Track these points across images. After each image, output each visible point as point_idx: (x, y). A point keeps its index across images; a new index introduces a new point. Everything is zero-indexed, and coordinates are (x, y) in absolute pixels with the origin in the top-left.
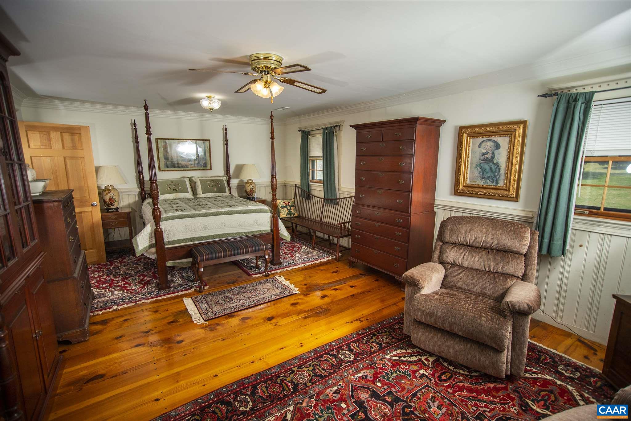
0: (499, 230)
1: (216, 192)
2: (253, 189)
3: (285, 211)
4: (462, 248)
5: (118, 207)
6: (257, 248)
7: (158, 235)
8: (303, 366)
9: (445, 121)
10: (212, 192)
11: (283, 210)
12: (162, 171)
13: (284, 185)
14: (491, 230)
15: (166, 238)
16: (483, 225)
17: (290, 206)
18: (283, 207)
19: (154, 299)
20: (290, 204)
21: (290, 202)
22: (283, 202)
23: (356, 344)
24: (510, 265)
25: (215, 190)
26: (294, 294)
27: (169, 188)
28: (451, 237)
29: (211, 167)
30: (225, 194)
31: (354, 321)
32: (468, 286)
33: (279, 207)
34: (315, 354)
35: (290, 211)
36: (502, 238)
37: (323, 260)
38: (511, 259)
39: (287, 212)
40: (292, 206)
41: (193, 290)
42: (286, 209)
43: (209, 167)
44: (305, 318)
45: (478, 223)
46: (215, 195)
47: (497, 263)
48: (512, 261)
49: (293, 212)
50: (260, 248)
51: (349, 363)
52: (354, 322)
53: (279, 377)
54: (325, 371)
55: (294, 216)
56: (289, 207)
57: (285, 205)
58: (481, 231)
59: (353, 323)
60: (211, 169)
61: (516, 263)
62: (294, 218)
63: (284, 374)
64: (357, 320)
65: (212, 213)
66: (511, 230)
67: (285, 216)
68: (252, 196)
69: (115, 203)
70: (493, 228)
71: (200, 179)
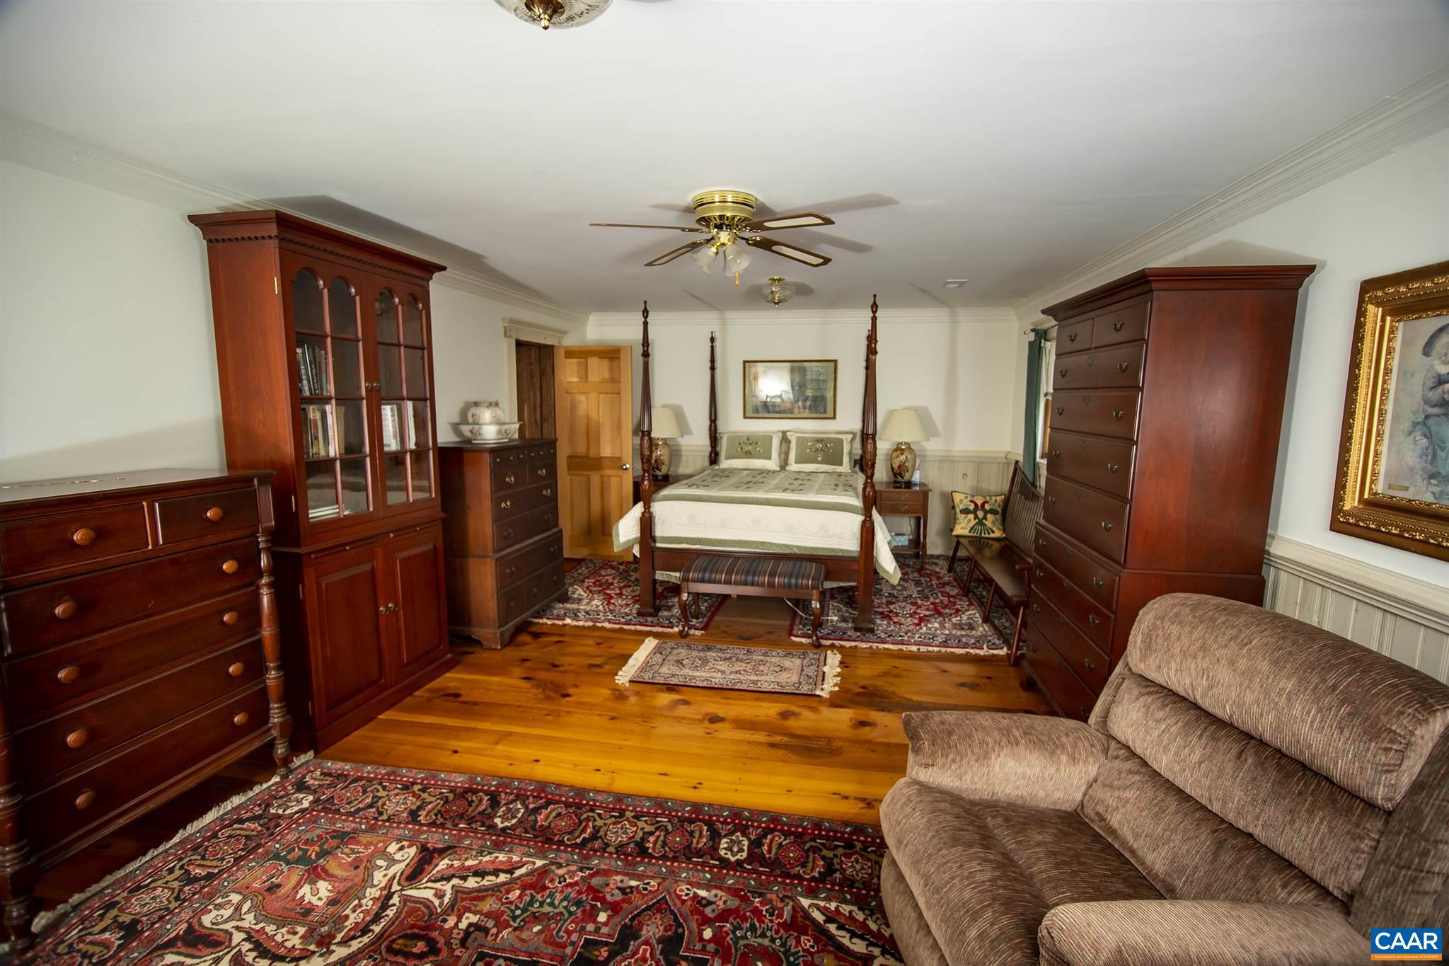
0: (1289, 677)
1: (821, 463)
2: (906, 464)
3: (969, 521)
4: (1167, 706)
5: (670, 473)
6: (793, 581)
7: (647, 523)
8: (645, 817)
9: (1310, 269)
10: (812, 463)
11: (965, 518)
12: (748, 418)
13: (1005, 460)
14: (1265, 666)
15: (659, 532)
16: (1246, 644)
17: (986, 512)
18: (966, 511)
19: (618, 626)
20: (987, 507)
21: (987, 502)
22: (969, 499)
23: (785, 840)
24: (1297, 825)
25: (819, 459)
26: (815, 695)
27: (739, 449)
28: (1143, 658)
29: (835, 414)
30: (839, 469)
31: (856, 798)
32: (1137, 836)
33: (958, 511)
34: (690, 812)
35: (980, 523)
36: (1290, 708)
37: (978, 651)
38: (1313, 803)
39: (973, 522)
40: (993, 512)
41: (676, 629)
42: (971, 516)
43: (830, 414)
44: (773, 745)
45: (1234, 632)
46: (818, 469)
47: (1253, 800)
48: (1310, 812)
49: (990, 526)
50: (800, 581)
51: (717, 863)
52: (851, 801)
53: (592, 810)
54: (663, 847)
55: (992, 535)
56: (980, 514)
57: (972, 507)
58: (1232, 662)
59: (847, 801)
60: (834, 418)
61: (1324, 828)
62: (991, 542)
63: (605, 811)
64: (864, 800)
65: (741, 498)
66: (1334, 687)
67: (966, 532)
68: (903, 478)
69: (663, 467)
70: (1275, 662)
71: (798, 435)
